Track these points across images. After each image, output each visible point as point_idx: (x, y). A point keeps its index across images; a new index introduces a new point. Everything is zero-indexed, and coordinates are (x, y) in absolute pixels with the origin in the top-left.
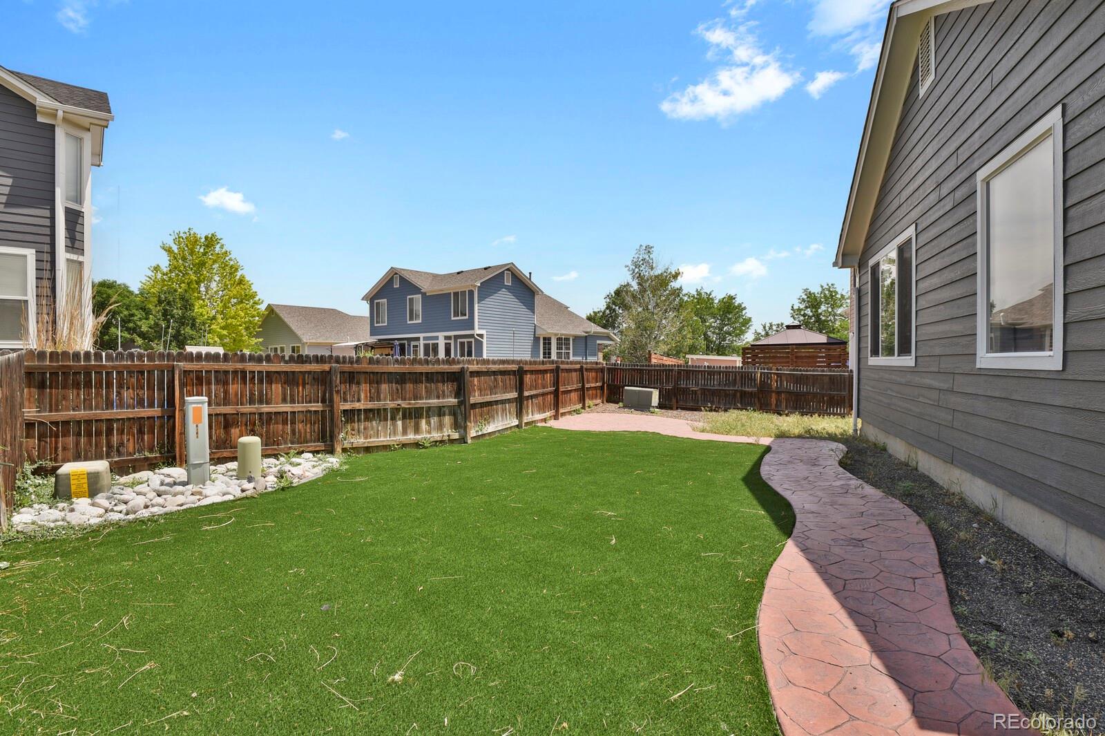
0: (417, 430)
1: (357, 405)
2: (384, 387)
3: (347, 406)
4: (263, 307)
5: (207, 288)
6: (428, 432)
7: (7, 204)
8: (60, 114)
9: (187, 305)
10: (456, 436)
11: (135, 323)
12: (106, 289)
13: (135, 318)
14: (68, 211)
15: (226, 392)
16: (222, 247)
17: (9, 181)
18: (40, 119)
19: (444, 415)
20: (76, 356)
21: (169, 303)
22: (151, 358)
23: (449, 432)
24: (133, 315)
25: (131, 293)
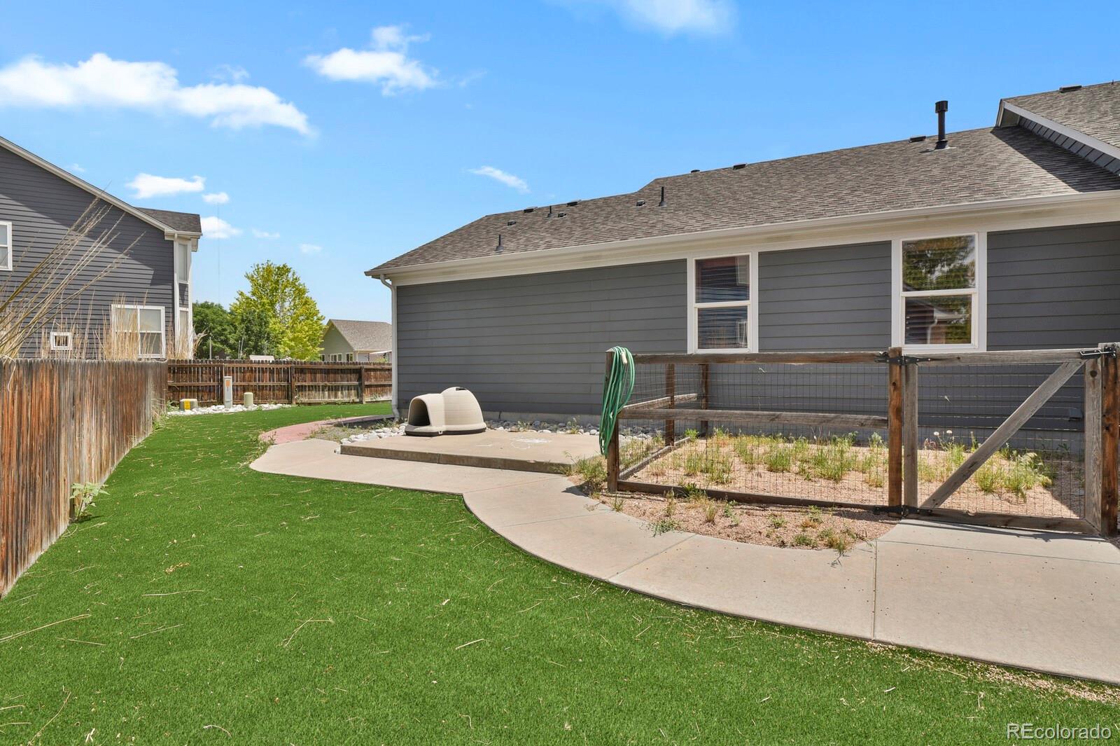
0: (336, 397)
1: (304, 384)
2: (318, 376)
3: (299, 384)
4: (325, 323)
5: (282, 307)
6: (341, 397)
7: (151, 284)
8: (176, 235)
9: (263, 322)
10: (358, 400)
11: (226, 337)
12: (205, 309)
13: (226, 333)
14: (180, 285)
15: (244, 377)
16: (294, 274)
17: (152, 272)
18: (166, 238)
19: (351, 390)
20: (186, 361)
21: (249, 321)
22: (214, 362)
23: (354, 398)
24: (225, 330)
25: (224, 312)
